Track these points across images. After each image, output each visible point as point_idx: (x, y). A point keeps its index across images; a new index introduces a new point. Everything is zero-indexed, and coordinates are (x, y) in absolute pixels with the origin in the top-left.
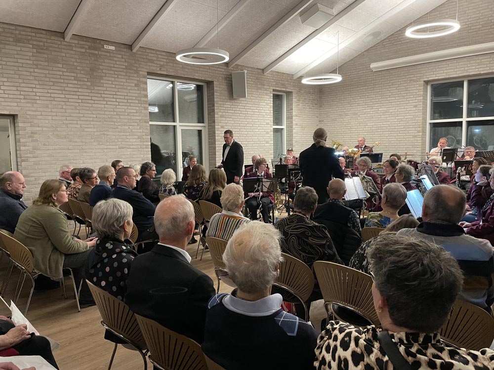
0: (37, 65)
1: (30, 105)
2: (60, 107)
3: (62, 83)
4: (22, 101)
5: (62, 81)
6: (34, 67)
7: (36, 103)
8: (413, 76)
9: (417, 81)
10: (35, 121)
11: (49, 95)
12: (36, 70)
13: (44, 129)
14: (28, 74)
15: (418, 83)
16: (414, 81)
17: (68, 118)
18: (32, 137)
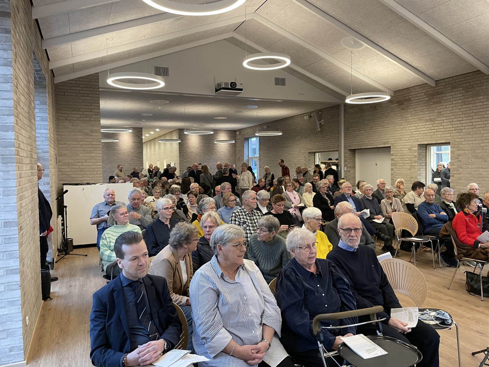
0: (464, 102)
1: (458, 134)
2: (479, 132)
3: (481, 111)
4: (453, 132)
5: (482, 110)
6: (463, 104)
7: (462, 132)
10: (461, 146)
11: (471, 124)
12: (464, 106)
13: (466, 152)
14: (458, 110)
17: (485, 141)
18: (458, 158)
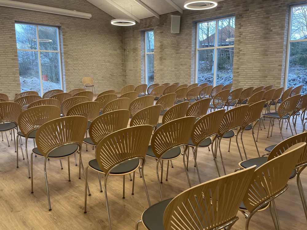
8: (6, 15)
9: (10, 20)
15: (11, 21)
16: (8, 19)
